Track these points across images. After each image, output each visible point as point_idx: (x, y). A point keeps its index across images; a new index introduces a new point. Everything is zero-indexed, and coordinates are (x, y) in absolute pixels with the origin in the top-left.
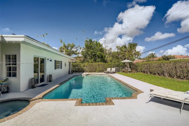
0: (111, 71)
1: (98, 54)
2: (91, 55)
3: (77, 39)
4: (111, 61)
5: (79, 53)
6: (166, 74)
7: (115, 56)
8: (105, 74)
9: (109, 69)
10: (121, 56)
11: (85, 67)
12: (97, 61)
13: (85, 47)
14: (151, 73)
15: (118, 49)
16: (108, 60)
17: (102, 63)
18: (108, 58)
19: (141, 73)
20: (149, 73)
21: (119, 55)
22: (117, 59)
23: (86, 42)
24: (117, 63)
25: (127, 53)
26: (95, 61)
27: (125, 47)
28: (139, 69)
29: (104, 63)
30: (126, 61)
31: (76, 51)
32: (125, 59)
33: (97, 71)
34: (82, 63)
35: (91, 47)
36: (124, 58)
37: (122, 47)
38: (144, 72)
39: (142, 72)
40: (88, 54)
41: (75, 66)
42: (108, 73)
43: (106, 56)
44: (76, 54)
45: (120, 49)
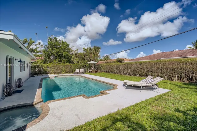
0: (79, 71)
1: (65, 55)
2: (56, 55)
3: (36, 34)
4: (78, 62)
5: (40, 52)
6: (122, 73)
7: (82, 57)
8: (74, 75)
9: (77, 70)
10: (86, 57)
11: (49, 69)
12: (63, 61)
13: (48, 45)
14: (112, 72)
15: (84, 50)
16: (74, 61)
17: (68, 64)
18: (75, 59)
19: (104, 73)
20: (110, 72)
21: (85, 56)
22: (83, 61)
23: (49, 40)
24: (83, 64)
25: (92, 55)
26: (61, 61)
27: (91, 49)
28: (102, 69)
29: (71, 64)
30: (92, 62)
31: (36, 49)
32: (90, 61)
33: (63, 73)
34: (44, 63)
35: (56, 46)
36: (90, 59)
37: (88, 49)
38: (106, 72)
39: (104, 71)
40: (52, 54)
41: (35, 67)
42: (78, 73)
43: (73, 57)
44: (36, 53)
45: (86, 50)
